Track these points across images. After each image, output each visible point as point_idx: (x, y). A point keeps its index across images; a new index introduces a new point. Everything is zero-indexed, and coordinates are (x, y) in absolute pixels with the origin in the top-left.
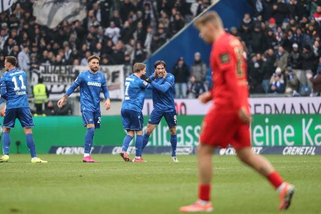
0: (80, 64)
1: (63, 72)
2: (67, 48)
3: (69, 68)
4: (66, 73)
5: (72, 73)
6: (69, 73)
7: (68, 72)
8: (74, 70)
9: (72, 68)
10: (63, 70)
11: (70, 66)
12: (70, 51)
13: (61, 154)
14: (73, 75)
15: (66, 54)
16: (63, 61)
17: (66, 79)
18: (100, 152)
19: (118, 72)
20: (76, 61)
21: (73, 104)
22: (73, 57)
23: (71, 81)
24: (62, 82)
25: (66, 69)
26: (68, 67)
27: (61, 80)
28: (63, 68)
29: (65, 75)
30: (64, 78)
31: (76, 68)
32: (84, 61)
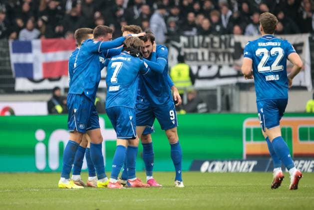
0: (243, 32)
1: (217, 45)
2: (224, 9)
3: (226, 39)
4: (220, 47)
5: (230, 47)
6: (226, 47)
7: (223, 46)
8: (232, 43)
9: (230, 38)
10: (216, 43)
11: (227, 36)
12: (230, 13)
13: (207, 171)
14: (232, 50)
15: (223, 17)
16: (218, 28)
17: (221, 57)
18: (266, 170)
19: (302, 44)
20: (237, 29)
21: (232, 94)
22: (233, 21)
23: (229, 60)
24: (215, 61)
25: (221, 41)
26: (223, 37)
27: (213, 58)
28: (216, 39)
29: (219, 50)
30: (217, 55)
31: (237, 38)
32: (250, 28)
